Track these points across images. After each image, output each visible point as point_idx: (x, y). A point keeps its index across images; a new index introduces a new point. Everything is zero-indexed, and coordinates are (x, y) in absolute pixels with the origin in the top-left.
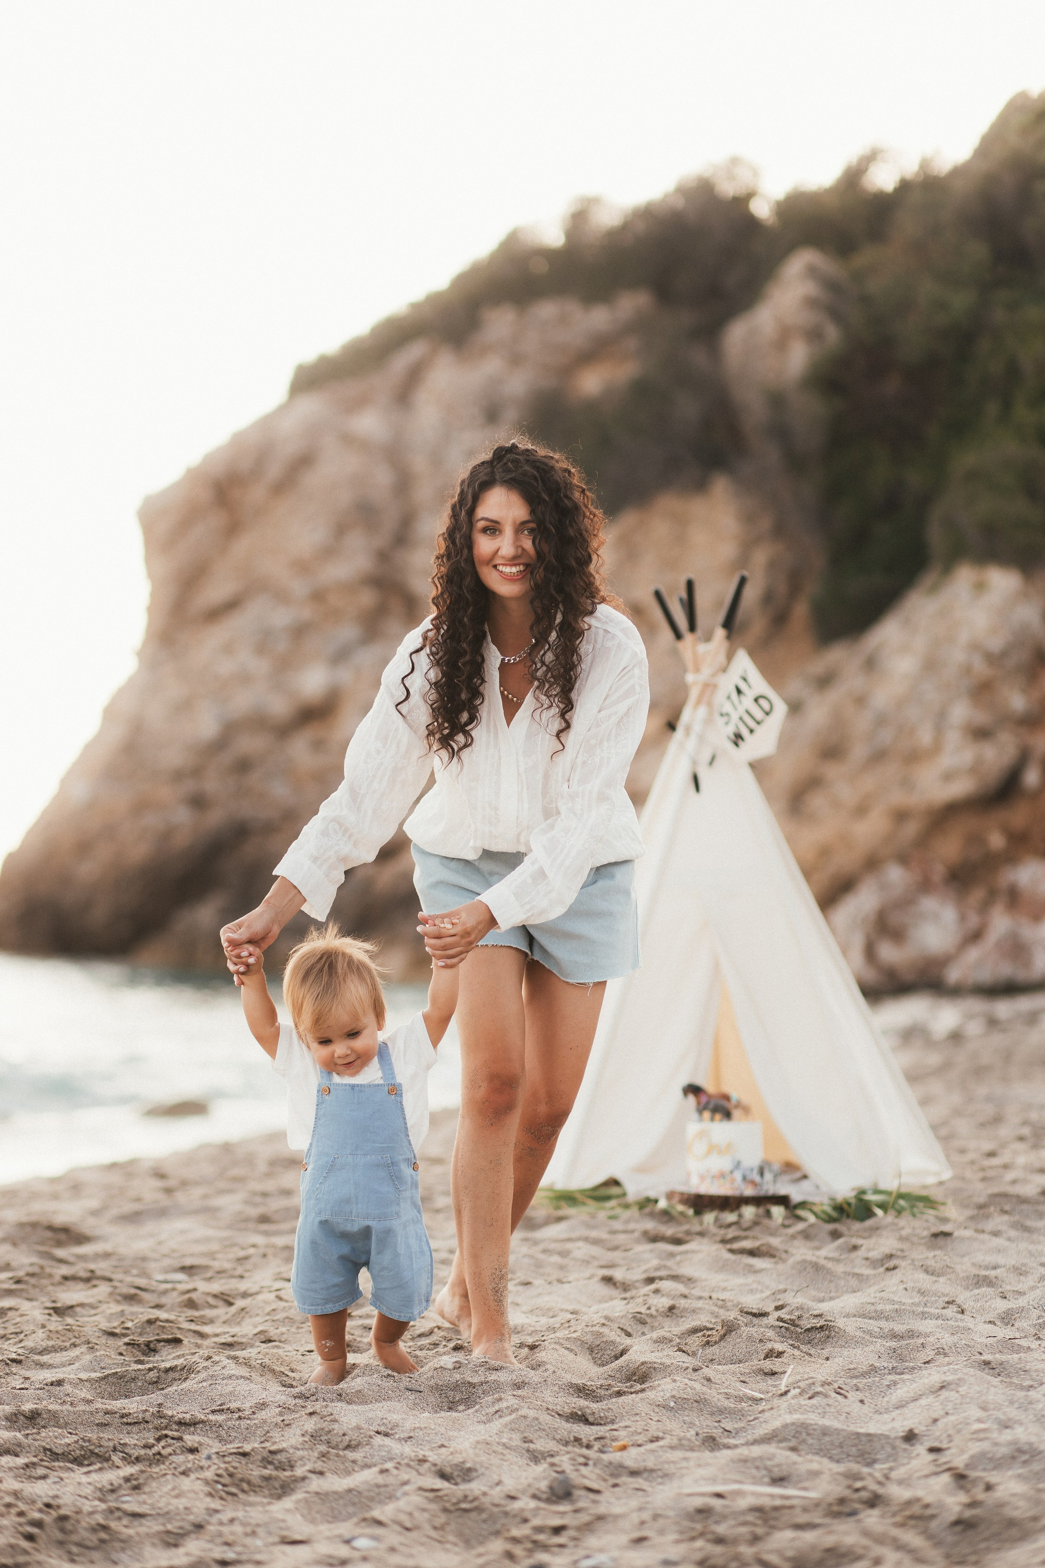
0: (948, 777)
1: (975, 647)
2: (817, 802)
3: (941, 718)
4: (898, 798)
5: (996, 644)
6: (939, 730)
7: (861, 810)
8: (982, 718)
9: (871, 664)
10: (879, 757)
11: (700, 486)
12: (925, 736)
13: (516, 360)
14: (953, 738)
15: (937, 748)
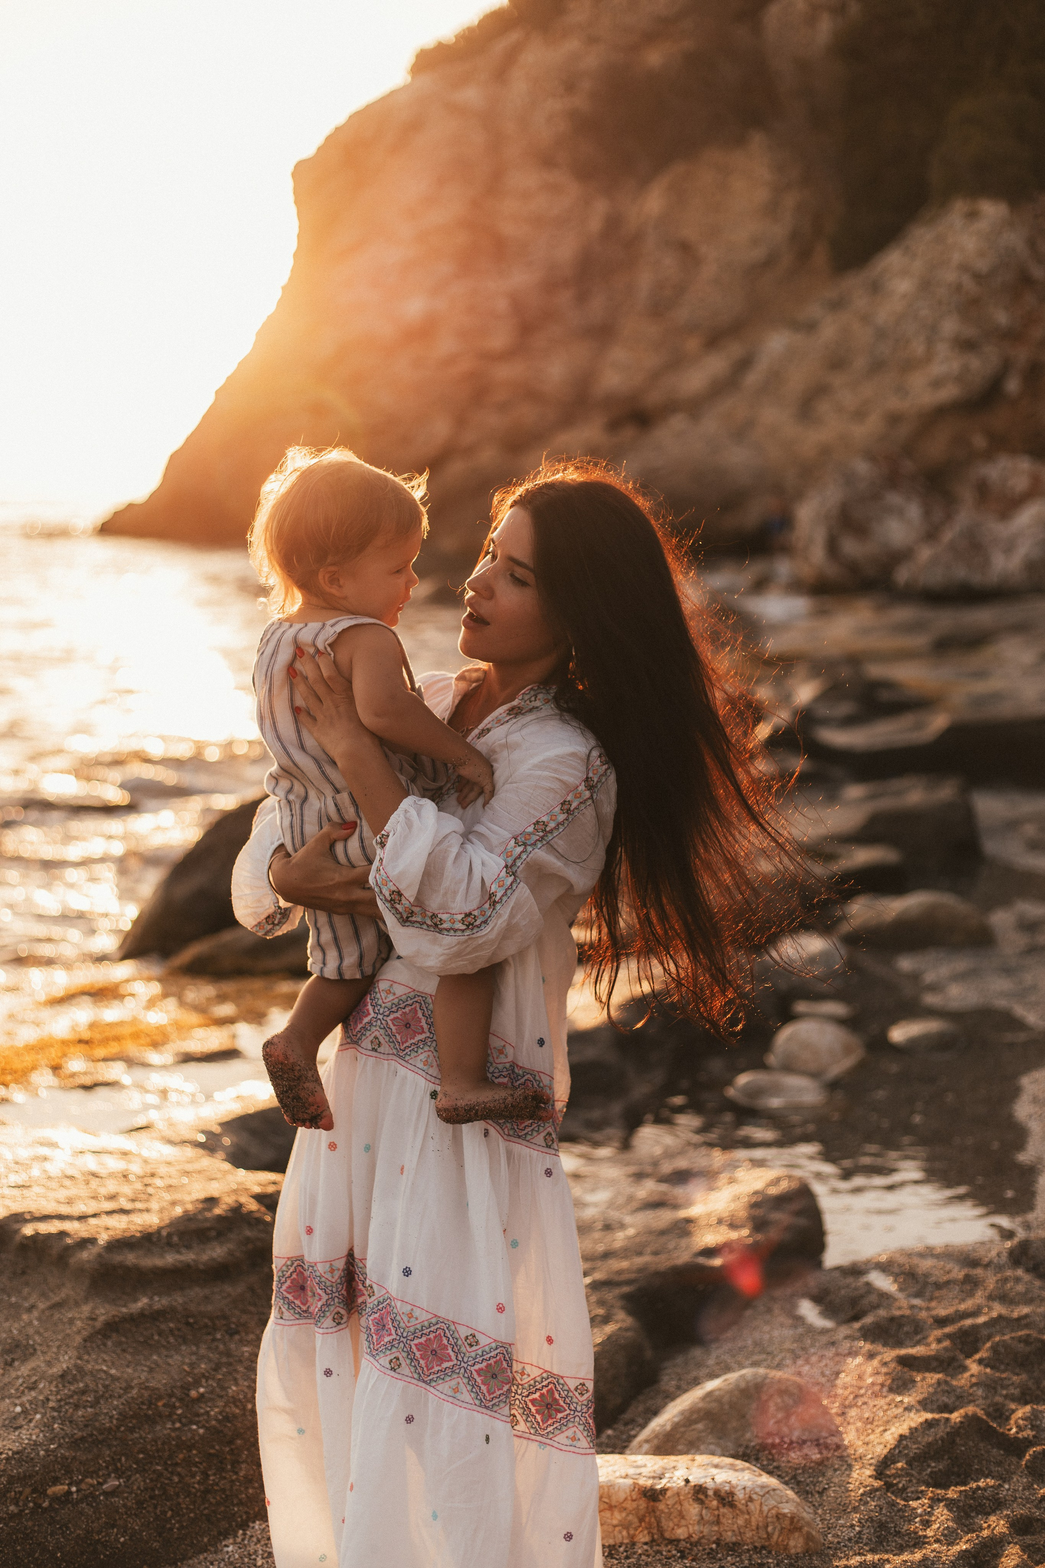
0: (937, 384)
1: (964, 268)
2: (824, 407)
3: (932, 332)
4: (894, 403)
5: (982, 265)
6: (930, 342)
7: (860, 415)
8: (970, 332)
9: (876, 288)
10: (877, 366)
11: (740, 141)
12: (918, 348)
13: (592, 40)
14: (943, 349)
15: (929, 357)
